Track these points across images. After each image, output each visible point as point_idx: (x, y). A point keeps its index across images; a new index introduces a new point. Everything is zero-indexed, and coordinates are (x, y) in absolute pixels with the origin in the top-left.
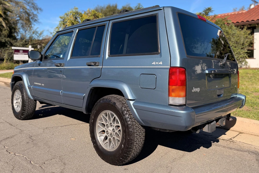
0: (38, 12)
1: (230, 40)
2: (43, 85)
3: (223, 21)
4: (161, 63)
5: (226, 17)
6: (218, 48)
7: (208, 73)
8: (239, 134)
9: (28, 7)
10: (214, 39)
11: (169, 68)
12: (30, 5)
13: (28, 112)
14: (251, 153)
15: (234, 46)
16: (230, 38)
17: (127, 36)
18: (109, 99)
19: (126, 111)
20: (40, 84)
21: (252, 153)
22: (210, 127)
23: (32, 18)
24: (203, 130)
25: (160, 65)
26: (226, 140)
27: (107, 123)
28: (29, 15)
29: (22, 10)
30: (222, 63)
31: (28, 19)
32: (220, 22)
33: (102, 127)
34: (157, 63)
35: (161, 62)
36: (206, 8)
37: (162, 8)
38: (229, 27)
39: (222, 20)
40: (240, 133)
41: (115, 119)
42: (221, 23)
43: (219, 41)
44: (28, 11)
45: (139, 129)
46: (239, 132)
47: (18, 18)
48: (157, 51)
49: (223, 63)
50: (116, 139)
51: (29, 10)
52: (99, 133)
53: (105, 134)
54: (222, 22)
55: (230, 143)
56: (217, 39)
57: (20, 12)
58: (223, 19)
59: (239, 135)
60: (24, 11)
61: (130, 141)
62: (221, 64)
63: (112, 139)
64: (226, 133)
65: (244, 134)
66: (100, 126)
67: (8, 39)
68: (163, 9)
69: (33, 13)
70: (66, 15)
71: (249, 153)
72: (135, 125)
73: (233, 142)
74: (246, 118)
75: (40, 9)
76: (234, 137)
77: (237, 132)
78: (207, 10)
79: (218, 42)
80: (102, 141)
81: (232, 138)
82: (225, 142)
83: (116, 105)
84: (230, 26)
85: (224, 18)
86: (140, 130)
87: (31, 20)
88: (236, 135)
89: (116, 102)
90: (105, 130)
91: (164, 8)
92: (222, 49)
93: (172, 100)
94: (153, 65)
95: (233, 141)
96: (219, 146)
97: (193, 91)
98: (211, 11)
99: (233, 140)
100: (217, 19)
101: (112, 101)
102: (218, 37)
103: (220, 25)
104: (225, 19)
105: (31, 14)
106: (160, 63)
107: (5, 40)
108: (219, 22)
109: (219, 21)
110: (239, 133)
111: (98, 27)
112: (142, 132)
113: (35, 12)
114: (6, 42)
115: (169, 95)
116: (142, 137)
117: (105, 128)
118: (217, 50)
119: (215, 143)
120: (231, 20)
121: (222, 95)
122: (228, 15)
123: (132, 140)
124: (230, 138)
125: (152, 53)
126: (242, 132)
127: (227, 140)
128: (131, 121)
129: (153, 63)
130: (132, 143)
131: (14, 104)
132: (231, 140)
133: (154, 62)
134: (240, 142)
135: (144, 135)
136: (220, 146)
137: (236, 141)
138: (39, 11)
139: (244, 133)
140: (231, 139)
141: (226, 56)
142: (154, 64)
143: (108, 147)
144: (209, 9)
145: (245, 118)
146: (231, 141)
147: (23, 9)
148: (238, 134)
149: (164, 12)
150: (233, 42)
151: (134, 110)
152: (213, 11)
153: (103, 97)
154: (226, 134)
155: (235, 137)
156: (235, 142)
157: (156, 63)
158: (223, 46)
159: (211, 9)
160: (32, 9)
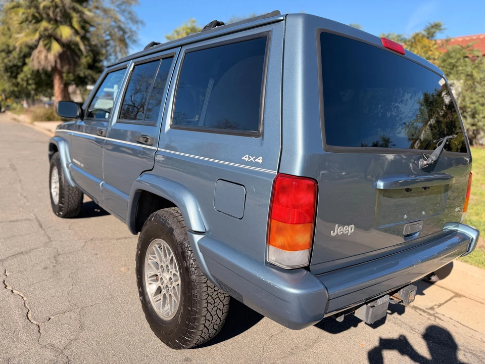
0: (138, 28)
1: (474, 91)
2: (82, 165)
3: (464, 51)
4: (260, 160)
5: (470, 44)
6: (434, 112)
7: (382, 188)
8: (454, 297)
9: (122, 19)
10: (429, 93)
11: (275, 175)
12: (126, 14)
13: (69, 206)
14: (470, 355)
15: (481, 102)
16: (474, 86)
17: (211, 82)
18: (165, 217)
19: (189, 252)
20: (79, 163)
21: (471, 357)
22: (370, 313)
23: (129, 37)
24: (355, 315)
25: (257, 164)
26: (420, 310)
27: (162, 264)
28: (125, 32)
29: (113, 24)
30: (428, 163)
31: (122, 38)
32: (456, 54)
33: (154, 269)
34: (252, 159)
35: (261, 158)
36: (430, 23)
37: (282, 18)
38: (473, 64)
39: (461, 50)
40: (457, 295)
41: (172, 259)
42: (458, 56)
43: (438, 98)
44: (123, 26)
45: (215, 291)
46: (453, 292)
47: (108, 38)
48: (257, 129)
49: (430, 161)
50: (173, 300)
51: (124, 23)
52: (150, 277)
53: (159, 284)
54: (460, 54)
55: (429, 319)
56: (435, 95)
57: (111, 26)
58: (463, 48)
59: (454, 299)
60: (117, 25)
61: (193, 315)
62: (425, 162)
63: (168, 296)
64: (424, 292)
65: (464, 298)
66: (152, 266)
67: (89, 72)
68: (284, 21)
69: (130, 29)
70: (175, 34)
71: (464, 355)
72: (204, 283)
73: (435, 317)
74: (475, 266)
75: (142, 23)
76: (440, 305)
77: (450, 292)
78: (432, 27)
79: (436, 101)
80: (153, 294)
81: (436, 305)
82: (417, 314)
83: (173, 234)
84: (477, 61)
85: (464, 45)
86: (216, 293)
87: (128, 41)
88: (445, 300)
89: (174, 227)
90: (158, 274)
91: (286, 19)
92: (442, 113)
93: (274, 255)
94: (244, 163)
95: (436, 315)
96: (400, 326)
97: (333, 234)
98: (440, 30)
99: (437, 313)
100: (450, 48)
101: (168, 224)
102: (437, 88)
103: (456, 60)
104: (468, 47)
105: (127, 30)
106: (257, 160)
107: (84, 73)
108: (453, 54)
109: (454, 51)
110: (453, 295)
111: (163, 59)
112: (220, 297)
113: (134, 28)
114: (86, 77)
115: (269, 241)
116: (221, 306)
117: (158, 271)
118: (430, 117)
119: (396, 314)
120: (481, 50)
121: (417, 234)
122: (478, 38)
123: (196, 312)
124: (430, 305)
125: (246, 132)
126: (460, 293)
127: (424, 311)
128: (197, 274)
129: (244, 158)
130: (195, 319)
131: (52, 190)
132: (431, 312)
133: (247, 156)
134: (451, 318)
135: (228, 303)
136: (404, 326)
137: (443, 315)
138: (140, 25)
139: (464, 296)
140: (432, 308)
141: (440, 144)
142: (247, 159)
143: (161, 309)
144: (437, 26)
145: (473, 267)
146: (431, 315)
147: (115, 22)
148: (452, 298)
149: (284, 29)
150: (480, 95)
151: (200, 254)
152: (445, 29)
153: (157, 212)
154: (424, 294)
155: (443, 304)
156: (440, 319)
157: (249, 158)
158: (446, 108)
159: (440, 26)
160: (129, 21)
